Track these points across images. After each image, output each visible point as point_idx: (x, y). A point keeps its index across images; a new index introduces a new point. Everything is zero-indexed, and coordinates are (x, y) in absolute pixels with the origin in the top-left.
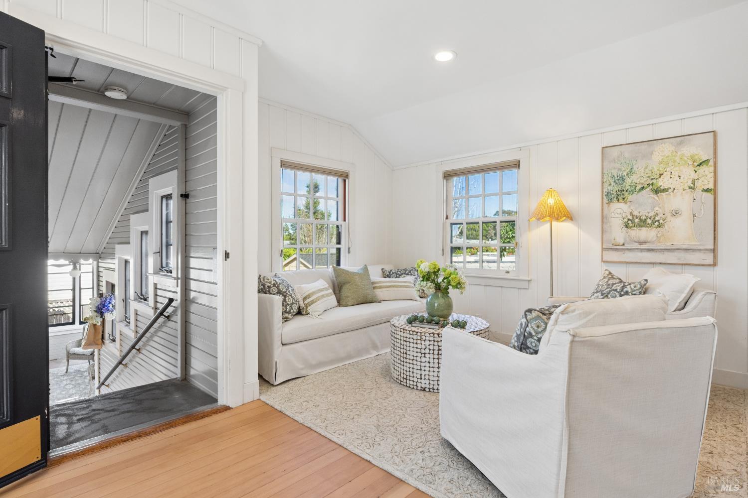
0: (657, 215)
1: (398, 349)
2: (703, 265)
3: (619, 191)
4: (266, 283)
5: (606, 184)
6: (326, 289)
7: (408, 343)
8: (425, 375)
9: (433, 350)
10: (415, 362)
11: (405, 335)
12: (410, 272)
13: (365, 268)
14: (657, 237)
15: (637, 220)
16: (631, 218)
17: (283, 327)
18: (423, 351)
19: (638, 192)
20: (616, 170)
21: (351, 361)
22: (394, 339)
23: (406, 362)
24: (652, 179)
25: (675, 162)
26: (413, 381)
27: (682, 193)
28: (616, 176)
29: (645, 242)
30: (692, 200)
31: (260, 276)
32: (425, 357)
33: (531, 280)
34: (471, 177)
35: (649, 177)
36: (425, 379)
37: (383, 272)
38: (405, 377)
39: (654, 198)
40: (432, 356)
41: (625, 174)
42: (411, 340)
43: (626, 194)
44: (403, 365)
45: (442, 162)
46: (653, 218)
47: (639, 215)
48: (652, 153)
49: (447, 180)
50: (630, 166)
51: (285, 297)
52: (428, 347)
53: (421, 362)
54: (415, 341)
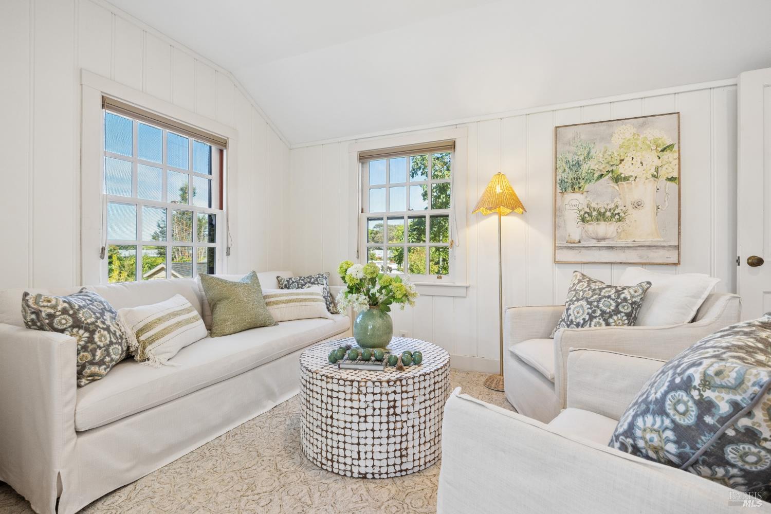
0: (617, 207)
1: (315, 409)
2: (667, 264)
3: (574, 179)
4: (42, 309)
5: (560, 171)
6: (188, 311)
7: (335, 401)
8: (366, 453)
9: (380, 409)
10: (348, 432)
11: (330, 386)
12: (317, 281)
13: (254, 276)
14: (618, 232)
15: (594, 213)
16: (588, 211)
17: (79, 397)
18: (362, 413)
19: (596, 180)
20: (571, 155)
21: (230, 428)
22: (308, 392)
23: (332, 432)
24: (612, 165)
25: (637, 145)
26: (345, 464)
27: (644, 182)
28: (571, 161)
29: (604, 239)
30: (656, 190)
31: (26, 294)
32: (365, 422)
33: (469, 287)
34: (392, 160)
35: (608, 163)
36: (366, 458)
37: (279, 282)
38: (330, 457)
39: (614, 187)
40: (377, 419)
41: (581, 158)
42: (342, 395)
43: (582, 183)
44: (327, 438)
45: (356, 140)
46: (612, 211)
47: (597, 207)
48: (612, 136)
49: (363, 163)
50: (588, 149)
51: (92, 333)
52: (371, 405)
53: (359, 431)
54: (348, 397)
